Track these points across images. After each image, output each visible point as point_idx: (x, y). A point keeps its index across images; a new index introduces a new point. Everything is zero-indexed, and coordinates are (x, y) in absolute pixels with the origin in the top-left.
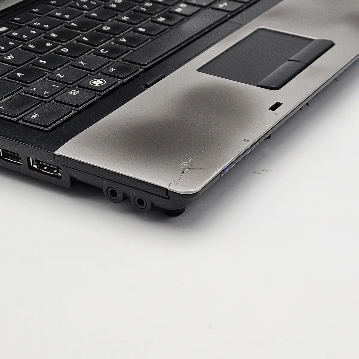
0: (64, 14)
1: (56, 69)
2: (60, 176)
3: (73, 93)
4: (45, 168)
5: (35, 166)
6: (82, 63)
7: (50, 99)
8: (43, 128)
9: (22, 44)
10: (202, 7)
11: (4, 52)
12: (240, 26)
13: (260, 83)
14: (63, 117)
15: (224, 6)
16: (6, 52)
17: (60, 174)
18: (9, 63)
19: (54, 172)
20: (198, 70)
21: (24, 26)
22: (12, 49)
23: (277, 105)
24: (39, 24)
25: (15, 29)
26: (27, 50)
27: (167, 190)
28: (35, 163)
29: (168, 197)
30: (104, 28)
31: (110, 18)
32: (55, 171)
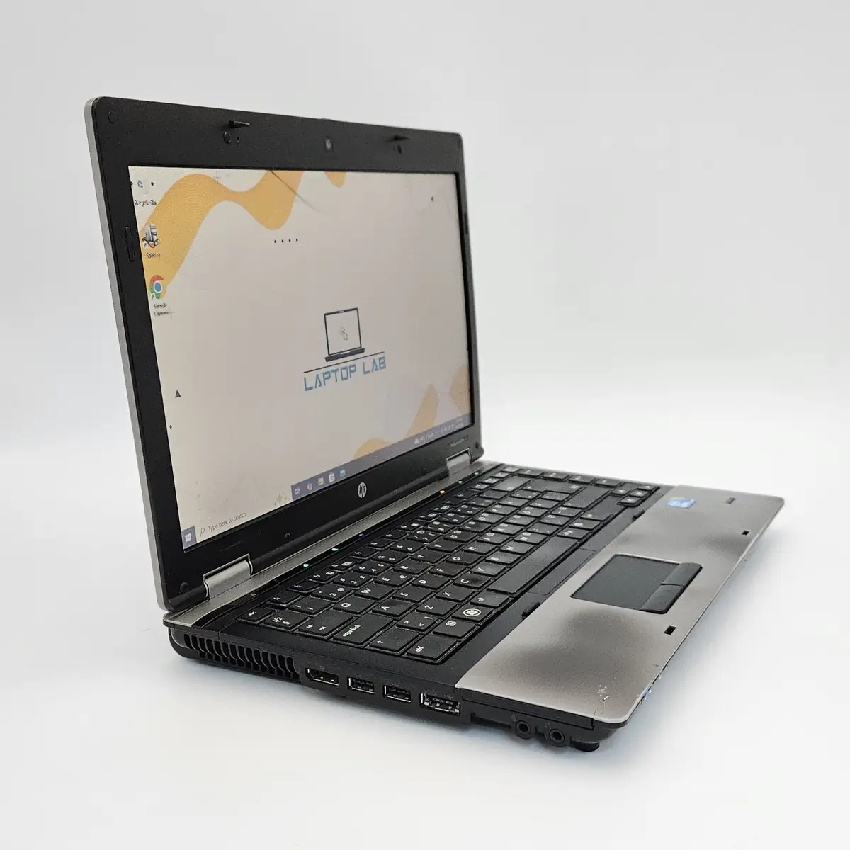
0: (405, 546)
1: (420, 601)
2: (457, 713)
3: (449, 624)
4: (438, 705)
5: (427, 704)
6: (446, 593)
7: (428, 630)
8: (433, 661)
9: (374, 578)
10: (547, 535)
11: (357, 587)
12: (594, 553)
13: (643, 607)
14: (449, 649)
15: (570, 534)
16: (359, 586)
17: (457, 711)
18: (368, 597)
19: (448, 709)
20: (572, 596)
21: (368, 560)
22: (365, 582)
23: (670, 630)
24: (383, 557)
25: (360, 563)
26: (382, 583)
27: (592, 719)
28: (427, 700)
29: (592, 728)
30: (454, 559)
31: (456, 549)
32: (450, 708)
